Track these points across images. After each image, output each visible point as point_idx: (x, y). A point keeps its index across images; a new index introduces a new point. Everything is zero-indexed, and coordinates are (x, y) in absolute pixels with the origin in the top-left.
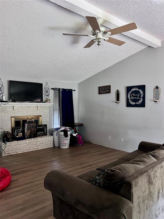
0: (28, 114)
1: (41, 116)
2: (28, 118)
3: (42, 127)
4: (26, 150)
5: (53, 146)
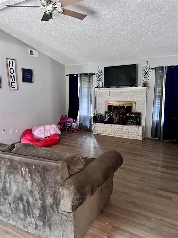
0: (121, 100)
1: (135, 102)
2: (120, 104)
3: (134, 115)
4: (112, 135)
5: (141, 139)
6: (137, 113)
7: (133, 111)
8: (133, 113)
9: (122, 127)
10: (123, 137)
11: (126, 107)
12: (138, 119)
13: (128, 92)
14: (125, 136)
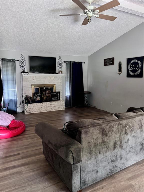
0: (44, 83)
1: (55, 85)
2: (44, 86)
3: (55, 94)
5: (64, 109)
6: (58, 92)
7: (54, 91)
8: (55, 92)
9: (51, 104)
10: (52, 111)
11: (49, 88)
12: (59, 96)
13: (49, 77)
14: (54, 110)
